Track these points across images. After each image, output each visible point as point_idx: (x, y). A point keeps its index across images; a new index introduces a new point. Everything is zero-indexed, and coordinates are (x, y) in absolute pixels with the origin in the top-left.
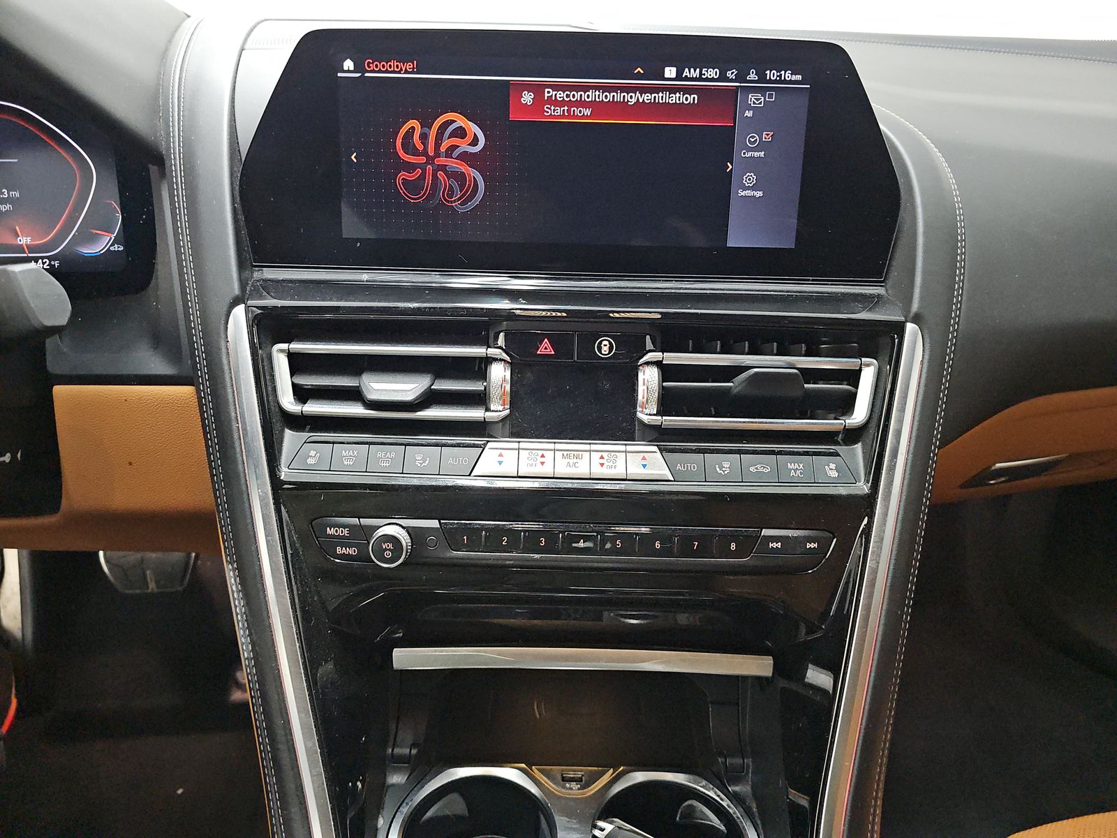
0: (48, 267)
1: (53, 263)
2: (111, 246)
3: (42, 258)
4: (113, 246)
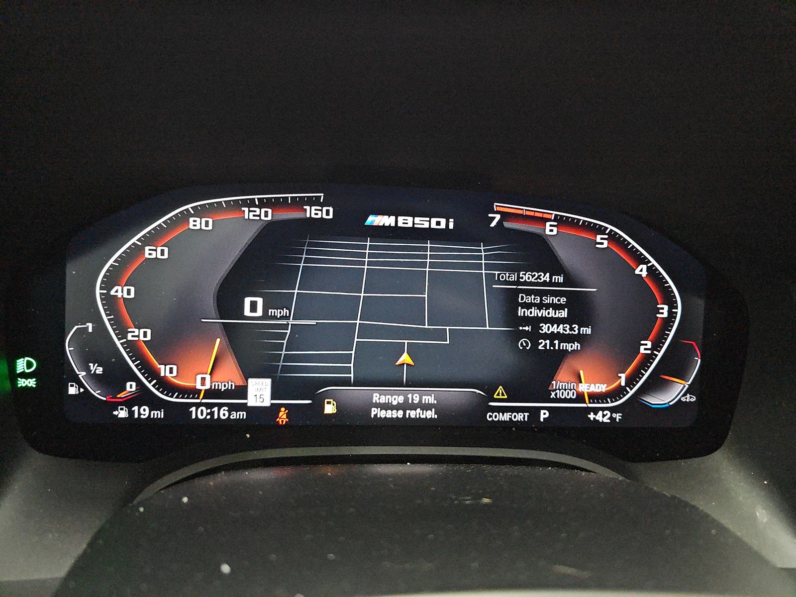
0: (609, 421)
1: (614, 415)
2: (683, 396)
3: (603, 409)
4: (685, 395)
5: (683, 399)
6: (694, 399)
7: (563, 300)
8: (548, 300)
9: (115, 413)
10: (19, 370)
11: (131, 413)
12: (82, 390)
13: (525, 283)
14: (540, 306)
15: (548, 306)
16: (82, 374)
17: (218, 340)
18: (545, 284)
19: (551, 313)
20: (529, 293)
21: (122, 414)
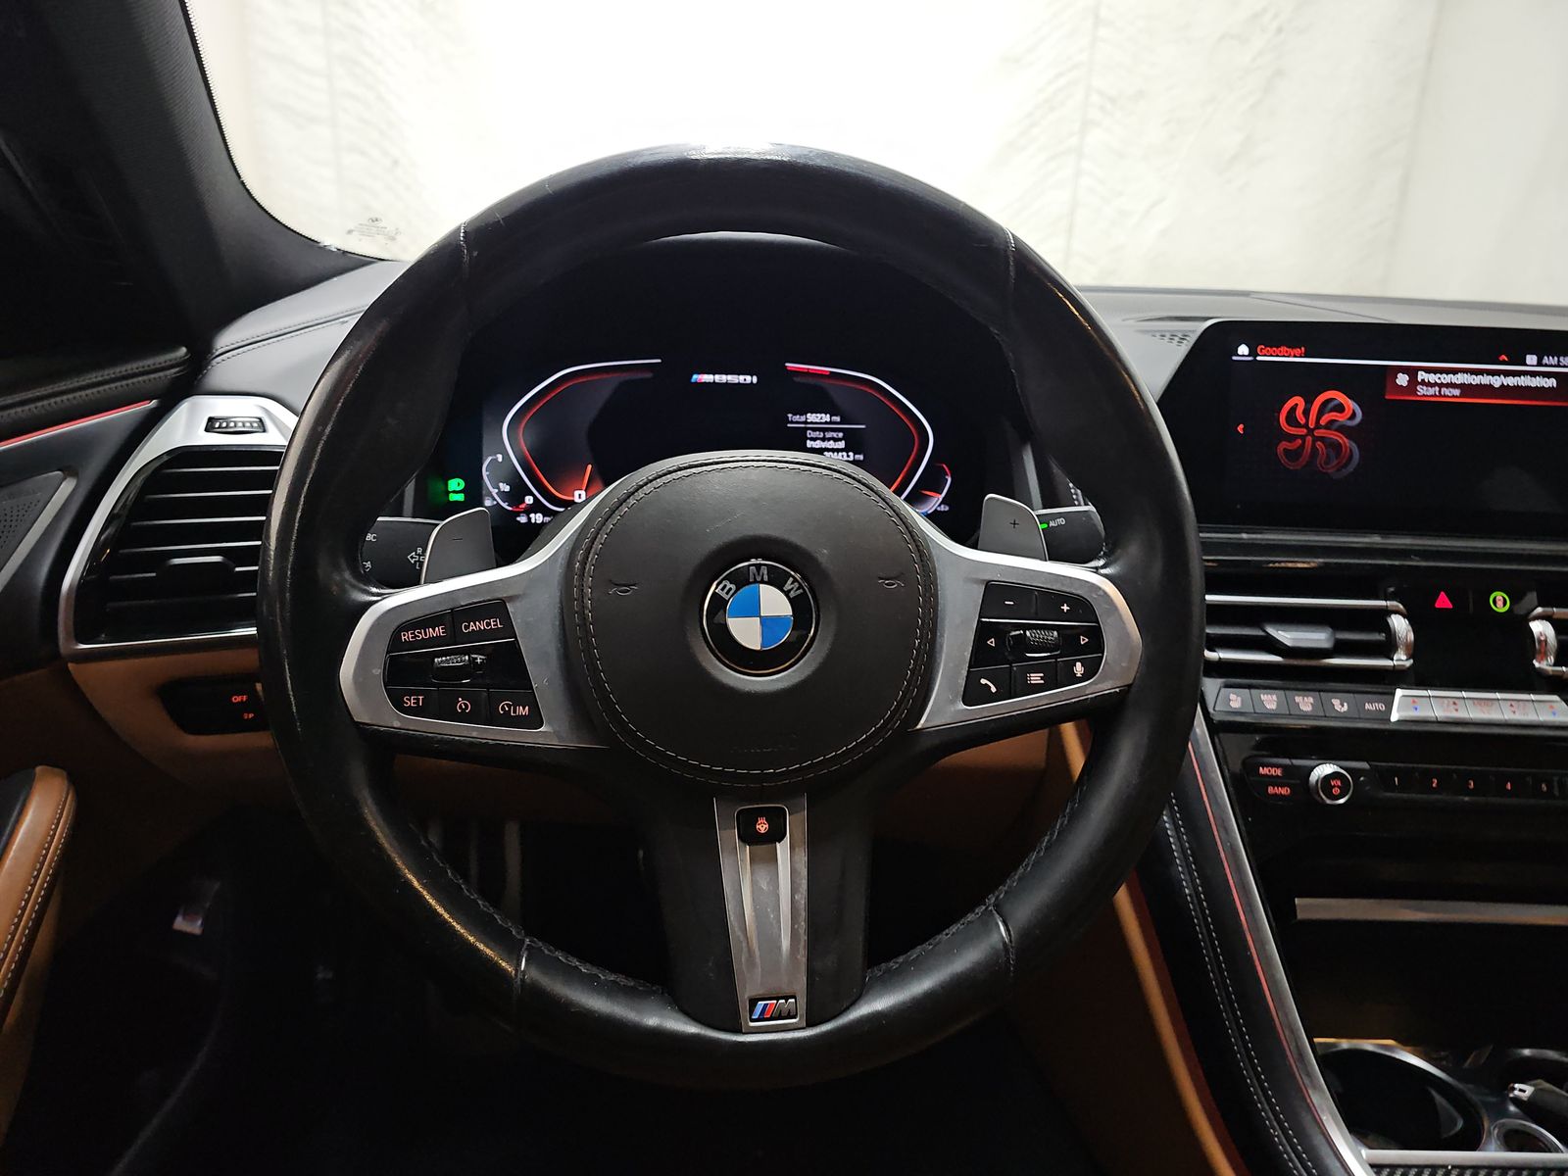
2: (938, 506)
4: (940, 505)
5: (939, 509)
6: (947, 509)
7: (841, 435)
8: (829, 435)
9: (518, 519)
10: (451, 488)
11: (529, 519)
12: (495, 503)
13: (812, 423)
14: (823, 439)
15: (829, 439)
16: (494, 492)
17: (590, 467)
18: (826, 423)
19: (831, 444)
20: (814, 430)
21: (523, 519)
